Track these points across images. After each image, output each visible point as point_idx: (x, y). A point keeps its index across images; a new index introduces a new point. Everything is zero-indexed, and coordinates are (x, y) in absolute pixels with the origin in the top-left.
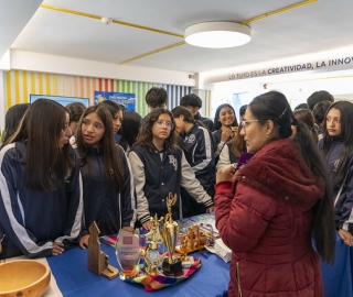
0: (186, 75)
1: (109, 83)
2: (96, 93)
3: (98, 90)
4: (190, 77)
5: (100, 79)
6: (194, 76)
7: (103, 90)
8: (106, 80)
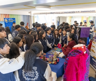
0: (28, 12)
1: (8, 15)
2: (4, 19)
3: (5, 18)
4: (29, 13)
5: (5, 14)
6: (30, 13)
7: (6, 17)
8: (7, 15)
